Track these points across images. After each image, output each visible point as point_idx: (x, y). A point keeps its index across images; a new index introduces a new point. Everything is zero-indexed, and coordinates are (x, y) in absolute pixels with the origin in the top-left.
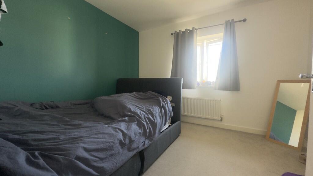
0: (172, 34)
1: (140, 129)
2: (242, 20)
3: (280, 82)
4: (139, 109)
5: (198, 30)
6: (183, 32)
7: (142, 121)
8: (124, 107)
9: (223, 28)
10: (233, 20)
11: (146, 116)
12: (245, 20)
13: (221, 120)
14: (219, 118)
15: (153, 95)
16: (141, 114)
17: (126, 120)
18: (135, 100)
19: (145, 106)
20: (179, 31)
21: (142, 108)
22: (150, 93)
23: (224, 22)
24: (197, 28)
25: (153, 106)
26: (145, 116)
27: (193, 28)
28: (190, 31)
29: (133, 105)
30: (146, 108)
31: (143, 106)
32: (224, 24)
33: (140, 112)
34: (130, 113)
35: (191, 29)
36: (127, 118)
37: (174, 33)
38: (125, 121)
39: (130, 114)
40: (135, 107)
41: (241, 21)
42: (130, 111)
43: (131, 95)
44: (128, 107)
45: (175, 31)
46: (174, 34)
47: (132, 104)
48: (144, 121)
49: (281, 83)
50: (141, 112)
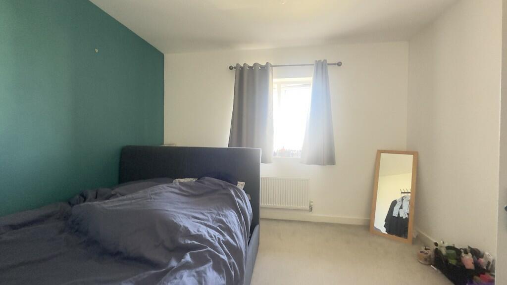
0: (231, 68)
1: (221, 276)
2: (337, 63)
3: (380, 152)
4: (201, 223)
5: (274, 68)
6: (250, 68)
7: (220, 255)
8: (173, 228)
9: (312, 70)
10: (325, 61)
11: (221, 238)
12: (339, 64)
13: (311, 209)
14: (307, 207)
15: (215, 184)
16: (211, 237)
17: (188, 262)
18: (187, 203)
19: (208, 213)
20: (244, 64)
21: (207, 220)
22: (209, 181)
23: (313, 62)
24: (273, 65)
25: (225, 211)
26: (219, 239)
27: (267, 63)
28: (262, 67)
29: (188, 216)
30: (212, 217)
31: (206, 214)
32: (313, 65)
33: (208, 232)
34: (190, 240)
35: (264, 64)
36: (188, 258)
37: (235, 66)
38: (187, 266)
39: (189, 242)
40: (193, 220)
41: (335, 64)
42: (187, 234)
43: (173, 190)
44: (182, 224)
45: (237, 64)
46: (235, 68)
47: (185, 215)
48: (223, 255)
49: (382, 154)
50: (209, 229)
